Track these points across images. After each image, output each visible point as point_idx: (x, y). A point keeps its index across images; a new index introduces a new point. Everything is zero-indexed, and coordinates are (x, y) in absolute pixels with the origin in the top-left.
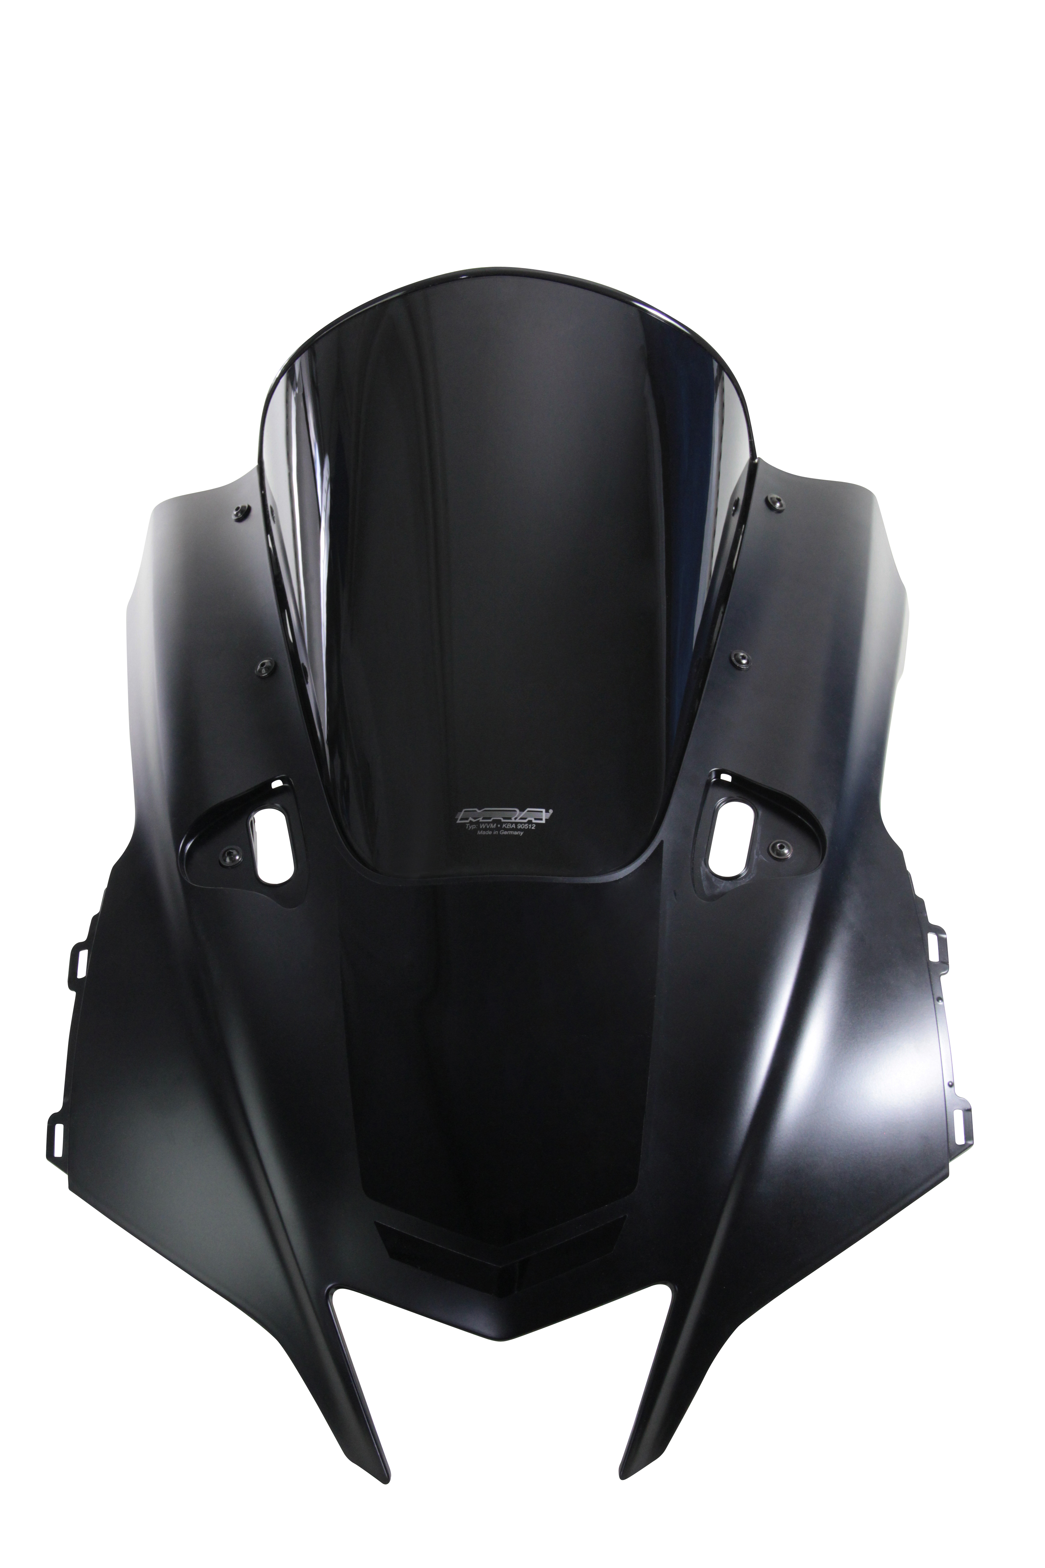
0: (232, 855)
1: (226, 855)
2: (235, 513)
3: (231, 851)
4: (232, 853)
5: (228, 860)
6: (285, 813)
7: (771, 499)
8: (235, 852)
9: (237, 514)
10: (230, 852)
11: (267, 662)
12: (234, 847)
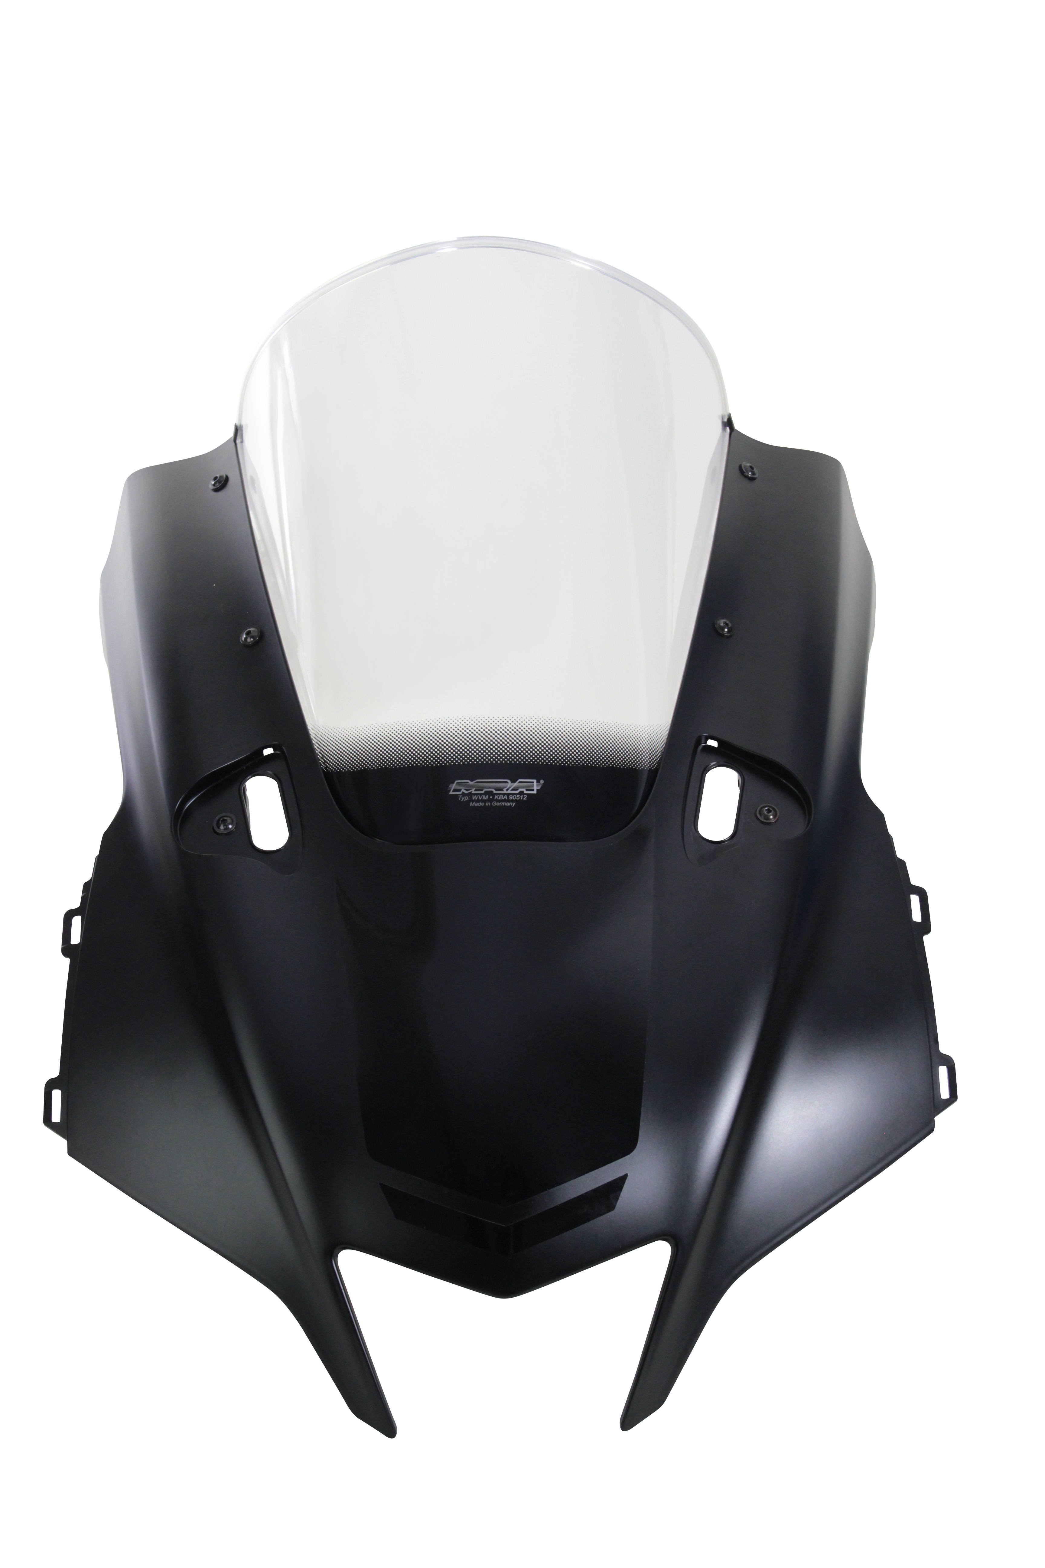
0: (226, 822)
1: (220, 822)
2: (213, 483)
3: (225, 818)
4: (227, 820)
5: (222, 827)
6: (278, 781)
7: (745, 467)
8: (229, 820)
9: (215, 483)
10: (224, 820)
11: (253, 631)
12: (228, 814)
